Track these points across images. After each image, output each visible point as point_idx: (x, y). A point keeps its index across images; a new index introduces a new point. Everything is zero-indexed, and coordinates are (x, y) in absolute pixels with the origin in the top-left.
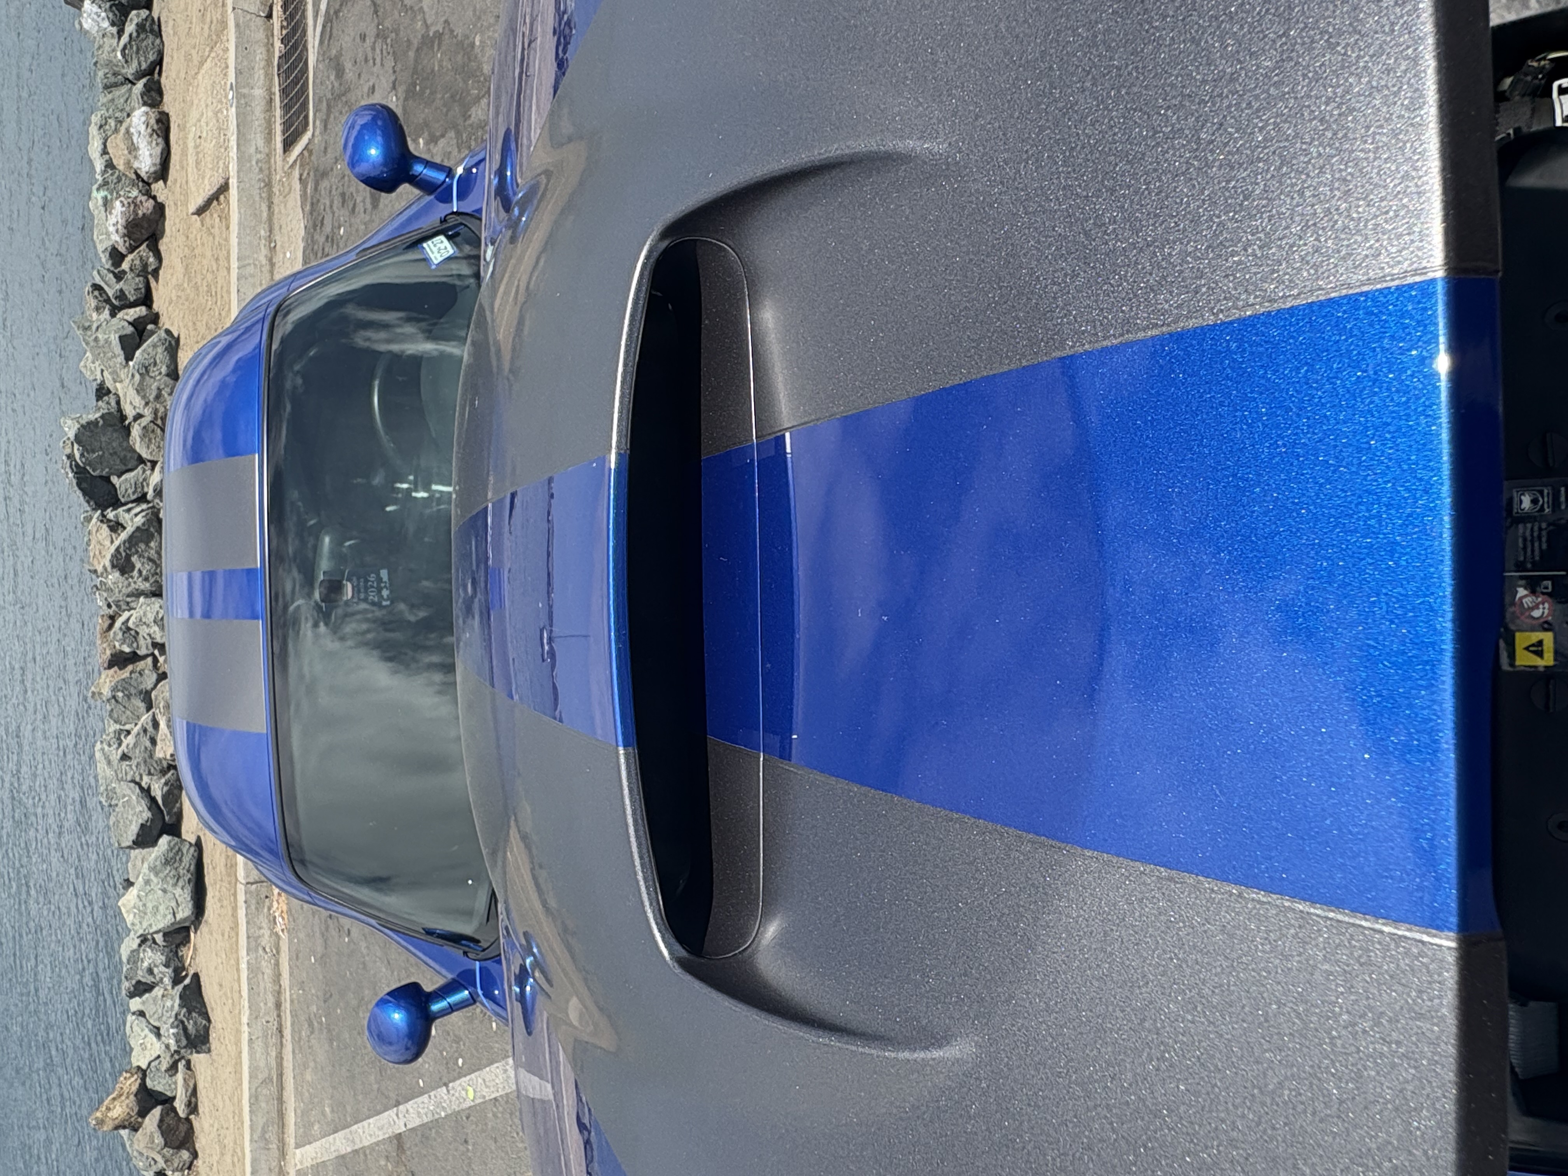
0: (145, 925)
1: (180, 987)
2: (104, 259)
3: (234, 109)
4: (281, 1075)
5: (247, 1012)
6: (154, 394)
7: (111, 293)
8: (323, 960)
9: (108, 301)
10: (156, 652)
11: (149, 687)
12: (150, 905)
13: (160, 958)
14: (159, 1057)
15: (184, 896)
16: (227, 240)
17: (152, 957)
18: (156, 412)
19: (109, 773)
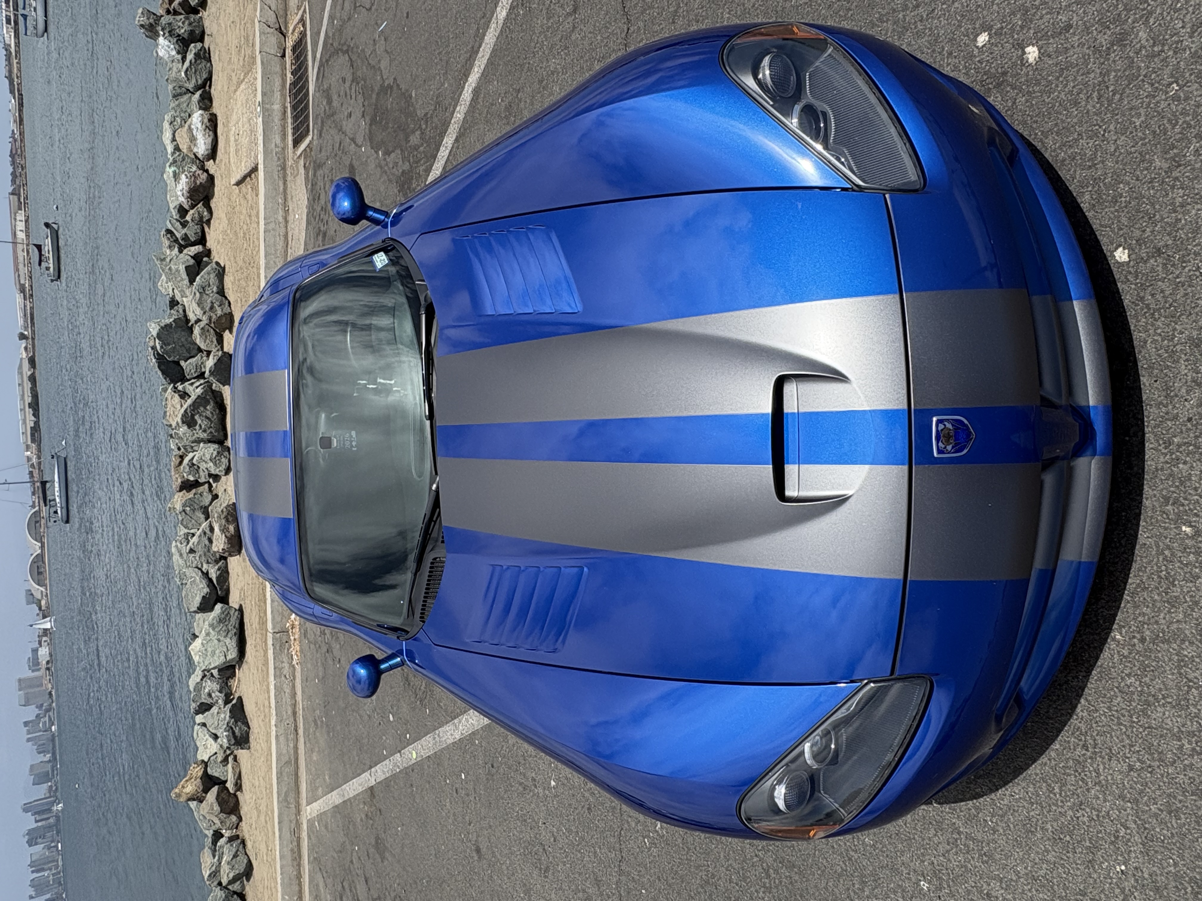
0: (206, 663)
1: (230, 705)
2: (175, 214)
3: (261, 119)
4: (297, 759)
5: (275, 718)
6: (209, 305)
7: (178, 235)
8: (323, 680)
9: (176, 241)
10: (211, 481)
11: (207, 504)
12: (209, 650)
13: (216, 686)
14: (216, 753)
15: (231, 643)
16: (257, 203)
17: (210, 686)
18: (210, 318)
19: (181, 562)
